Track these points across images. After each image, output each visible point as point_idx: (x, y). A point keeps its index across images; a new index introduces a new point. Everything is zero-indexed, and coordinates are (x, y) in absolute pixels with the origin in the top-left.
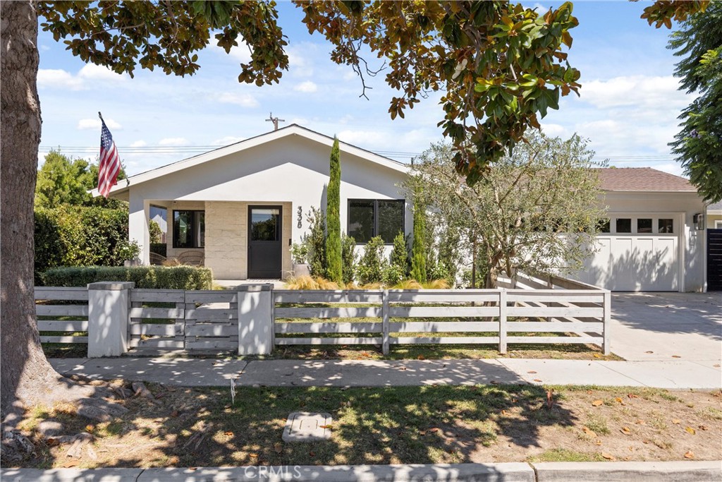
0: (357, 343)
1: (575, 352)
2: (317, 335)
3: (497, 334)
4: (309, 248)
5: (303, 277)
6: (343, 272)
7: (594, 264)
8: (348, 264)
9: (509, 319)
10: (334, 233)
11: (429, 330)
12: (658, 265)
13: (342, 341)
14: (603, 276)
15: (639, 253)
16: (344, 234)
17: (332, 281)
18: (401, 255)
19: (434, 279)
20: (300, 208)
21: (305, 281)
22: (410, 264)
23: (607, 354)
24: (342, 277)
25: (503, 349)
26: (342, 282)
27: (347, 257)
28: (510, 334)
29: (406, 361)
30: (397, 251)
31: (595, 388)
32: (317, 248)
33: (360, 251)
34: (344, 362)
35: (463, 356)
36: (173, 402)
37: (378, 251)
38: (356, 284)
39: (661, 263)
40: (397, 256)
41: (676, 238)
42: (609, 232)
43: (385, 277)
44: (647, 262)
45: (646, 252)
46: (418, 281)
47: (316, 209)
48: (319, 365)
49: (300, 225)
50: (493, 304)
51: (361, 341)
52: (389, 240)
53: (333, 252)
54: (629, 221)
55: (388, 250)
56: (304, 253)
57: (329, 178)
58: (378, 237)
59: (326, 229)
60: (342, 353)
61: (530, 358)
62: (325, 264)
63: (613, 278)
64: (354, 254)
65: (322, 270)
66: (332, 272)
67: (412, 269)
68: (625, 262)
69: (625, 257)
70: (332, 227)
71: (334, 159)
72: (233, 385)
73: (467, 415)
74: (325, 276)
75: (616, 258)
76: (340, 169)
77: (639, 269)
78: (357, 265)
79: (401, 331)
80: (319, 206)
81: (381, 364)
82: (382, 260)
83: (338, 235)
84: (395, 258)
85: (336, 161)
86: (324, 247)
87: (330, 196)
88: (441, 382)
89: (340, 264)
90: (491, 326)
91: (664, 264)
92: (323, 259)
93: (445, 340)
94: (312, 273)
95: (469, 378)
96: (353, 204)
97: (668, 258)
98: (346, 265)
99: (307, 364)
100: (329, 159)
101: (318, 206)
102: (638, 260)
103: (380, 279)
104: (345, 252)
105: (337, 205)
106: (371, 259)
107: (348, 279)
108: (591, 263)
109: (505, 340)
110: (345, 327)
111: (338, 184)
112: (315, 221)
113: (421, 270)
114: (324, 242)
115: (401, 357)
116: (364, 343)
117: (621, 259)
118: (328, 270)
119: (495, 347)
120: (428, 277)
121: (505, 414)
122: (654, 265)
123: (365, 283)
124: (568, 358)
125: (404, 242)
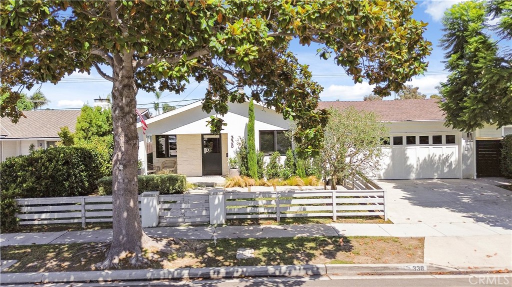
0: (267, 217)
1: (371, 219)
2: (249, 214)
3: (332, 212)
4: (238, 159)
5: (235, 177)
6: (258, 172)
7: (408, 163)
8: (260, 167)
9: (337, 204)
10: (252, 151)
11: (302, 210)
12: (448, 162)
13: (260, 216)
14: (414, 170)
15: (436, 156)
16: (257, 150)
17: (252, 178)
18: (290, 162)
19: (309, 175)
20: (232, 137)
21: (236, 179)
22: (296, 167)
23: (386, 220)
24: (257, 176)
25: (335, 219)
26: (257, 179)
27: (259, 163)
28: (337, 211)
29: (291, 225)
30: (288, 160)
31: (366, 237)
32: (243, 159)
33: (267, 160)
34: (262, 227)
35: (318, 222)
36: (192, 246)
37: (277, 160)
38: (265, 179)
39: (449, 162)
40: (288, 162)
41: (457, 147)
42: (415, 144)
43: (281, 174)
44: (441, 161)
45: (440, 156)
46: (300, 176)
47: (242, 137)
48: (251, 228)
49: (232, 146)
50: (330, 197)
51: (269, 216)
52: (283, 153)
53: (252, 162)
54: (427, 137)
55: (283, 159)
56: (235, 163)
57: (248, 119)
58: (277, 152)
59: (248, 149)
60: (261, 222)
61: (348, 223)
62: (247, 169)
63: (420, 171)
64: (264, 162)
65: (246, 172)
66: (251, 173)
67: (297, 169)
68: (427, 161)
69: (427, 158)
70: (251, 148)
71: (251, 110)
72: (216, 238)
73: (311, 248)
74: (248, 175)
75: (421, 159)
76: (254, 115)
77: (436, 165)
78: (265, 168)
79: (288, 211)
80: (244, 136)
81: (280, 227)
82: (280, 165)
83: (254, 152)
84: (287, 164)
85: (252, 111)
86: (246, 158)
87: (249, 131)
88: (305, 235)
89: (256, 168)
90: (329, 208)
91: (451, 162)
92: (246, 166)
93: (309, 215)
94: (241, 173)
95: (317, 233)
96: (262, 133)
97: (454, 159)
98: (259, 168)
99: (246, 228)
100: (248, 109)
101: (242, 135)
102: (435, 160)
103: (279, 176)
104: (258, 161)
105: (253, 136)
106: (273, 165)
107: (261, 177)
108: (406, 162)
109: (335, 215)
110: (261, 210)
111: (253, 124)
112: (241, 144)
113: (302, 170)
114: (247, 156)
115: (289, 223)
116: (270, 217)
117: (425, 159)
118: (249, 172)
119: (331, 218)
120: (307, 174)
121: (327, 248)
122: (445, 163)
123: (270, 178)
124: (366, 223)
125: (292, 154)
